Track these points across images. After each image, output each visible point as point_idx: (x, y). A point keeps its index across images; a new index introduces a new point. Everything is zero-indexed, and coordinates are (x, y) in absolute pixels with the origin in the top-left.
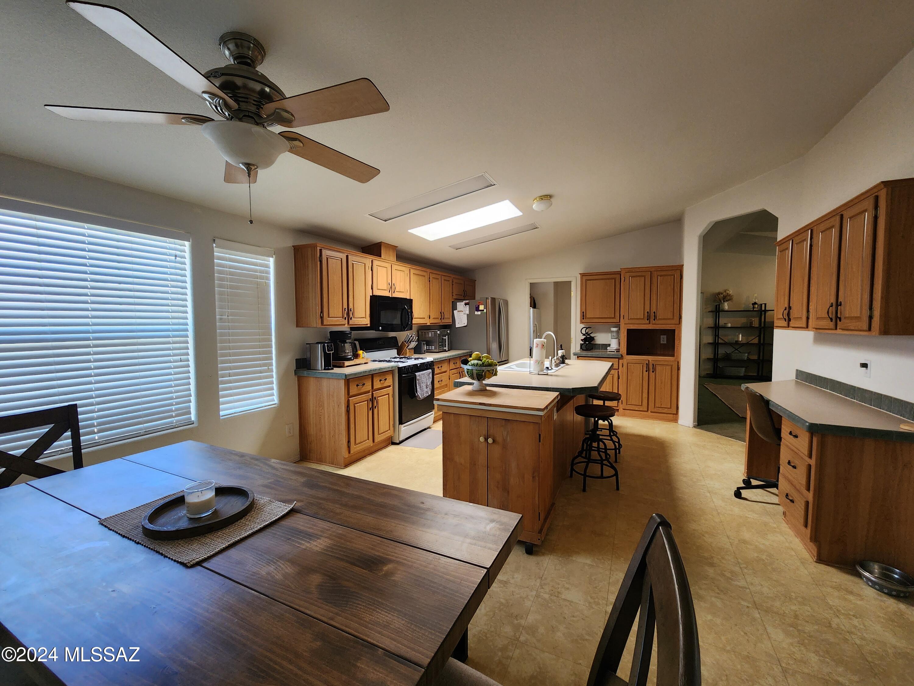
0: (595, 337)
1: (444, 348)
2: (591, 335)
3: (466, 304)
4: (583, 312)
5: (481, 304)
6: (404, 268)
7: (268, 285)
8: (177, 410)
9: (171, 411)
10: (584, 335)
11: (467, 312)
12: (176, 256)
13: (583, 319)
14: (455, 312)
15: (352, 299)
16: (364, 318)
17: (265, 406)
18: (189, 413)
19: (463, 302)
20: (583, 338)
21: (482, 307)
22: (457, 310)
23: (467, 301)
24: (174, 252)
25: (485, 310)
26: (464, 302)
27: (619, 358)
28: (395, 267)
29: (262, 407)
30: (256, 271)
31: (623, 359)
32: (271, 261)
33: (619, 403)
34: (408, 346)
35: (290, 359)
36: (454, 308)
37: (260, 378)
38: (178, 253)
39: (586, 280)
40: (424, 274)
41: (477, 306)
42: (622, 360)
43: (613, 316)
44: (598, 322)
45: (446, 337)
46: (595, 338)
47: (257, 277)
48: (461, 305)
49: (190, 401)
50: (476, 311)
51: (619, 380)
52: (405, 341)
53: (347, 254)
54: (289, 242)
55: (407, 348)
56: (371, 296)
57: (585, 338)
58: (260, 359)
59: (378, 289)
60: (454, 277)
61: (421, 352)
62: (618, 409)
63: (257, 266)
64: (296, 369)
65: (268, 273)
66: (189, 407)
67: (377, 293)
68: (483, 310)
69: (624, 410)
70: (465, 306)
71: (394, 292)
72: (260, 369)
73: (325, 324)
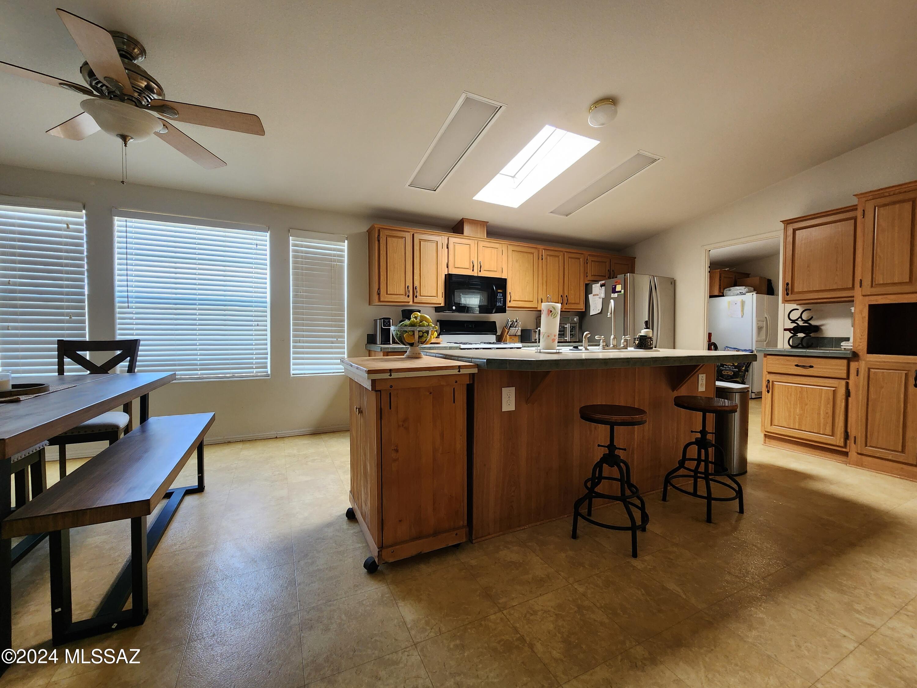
0: (822, 325)
1: (566, 338)
2: (809, 322)
3: (602, 286)
4: (788, 284)
5: (617, 283)
6: (498, 245)
7: (342, 267)
8: (256, 363)
9: (252, 363)
10: (793, 321)
11: (603, 295)
12: (257, 245)
13: (787, 294)
14: (590, 296)
15: (419, 276)
16: (435, 297)
17: (334, 373)
18: (266, 367)
19: (598, 283)
20: (792, 327)
21: (619, 288)
22: (592, 293)
23: (603, 282)
24: (255, 242)
25: (623, 291)
26: (600, 282)
27: (849, 360)
28: (481, 244)
29: (330, 373)
30: (330, 255)
31: (858, 361)
32: (345, 245)
33: (848, 442)
34: (508, 332)
35: (361, 334)
36: (588, 290)
37: (331, 348)
38: (258, 242)
39: (794, 231)
40: (532, 250)
41: (613, 287)
42: (856, 363)
43: (851, 286)
44: (816, 297)
45: (567, 325)
46: (822, 327)
47: (331, 260)
48: (597, 288)
49: (267, 358)
50: (612, 293)
51: (850, 399)
52: (506, 327)
53: (413, 233)
54: (364, 228)
55: (507, 334)
56: (445, 275)
57: (795, 327)
58: (331, 331)
59: (455, 268)
60: (590, 253)
61: (530, 341)
62: (848, 453)
63: (332, 251)
64: (367, 343)
65: (342, 256)
66: (266, 363)
67: (453, 271)
68: (620, 292)
69: (860, 456)
70: (601, 288)
71: (480, 271)
72: (332, 340)
73: (381, 300)
